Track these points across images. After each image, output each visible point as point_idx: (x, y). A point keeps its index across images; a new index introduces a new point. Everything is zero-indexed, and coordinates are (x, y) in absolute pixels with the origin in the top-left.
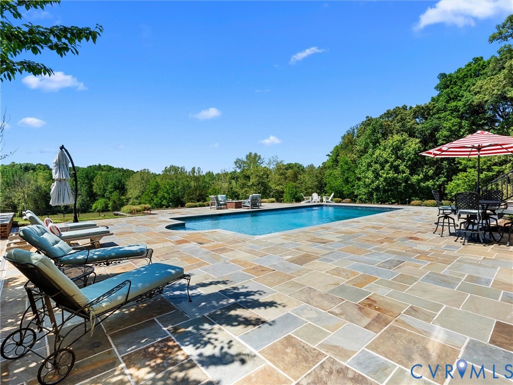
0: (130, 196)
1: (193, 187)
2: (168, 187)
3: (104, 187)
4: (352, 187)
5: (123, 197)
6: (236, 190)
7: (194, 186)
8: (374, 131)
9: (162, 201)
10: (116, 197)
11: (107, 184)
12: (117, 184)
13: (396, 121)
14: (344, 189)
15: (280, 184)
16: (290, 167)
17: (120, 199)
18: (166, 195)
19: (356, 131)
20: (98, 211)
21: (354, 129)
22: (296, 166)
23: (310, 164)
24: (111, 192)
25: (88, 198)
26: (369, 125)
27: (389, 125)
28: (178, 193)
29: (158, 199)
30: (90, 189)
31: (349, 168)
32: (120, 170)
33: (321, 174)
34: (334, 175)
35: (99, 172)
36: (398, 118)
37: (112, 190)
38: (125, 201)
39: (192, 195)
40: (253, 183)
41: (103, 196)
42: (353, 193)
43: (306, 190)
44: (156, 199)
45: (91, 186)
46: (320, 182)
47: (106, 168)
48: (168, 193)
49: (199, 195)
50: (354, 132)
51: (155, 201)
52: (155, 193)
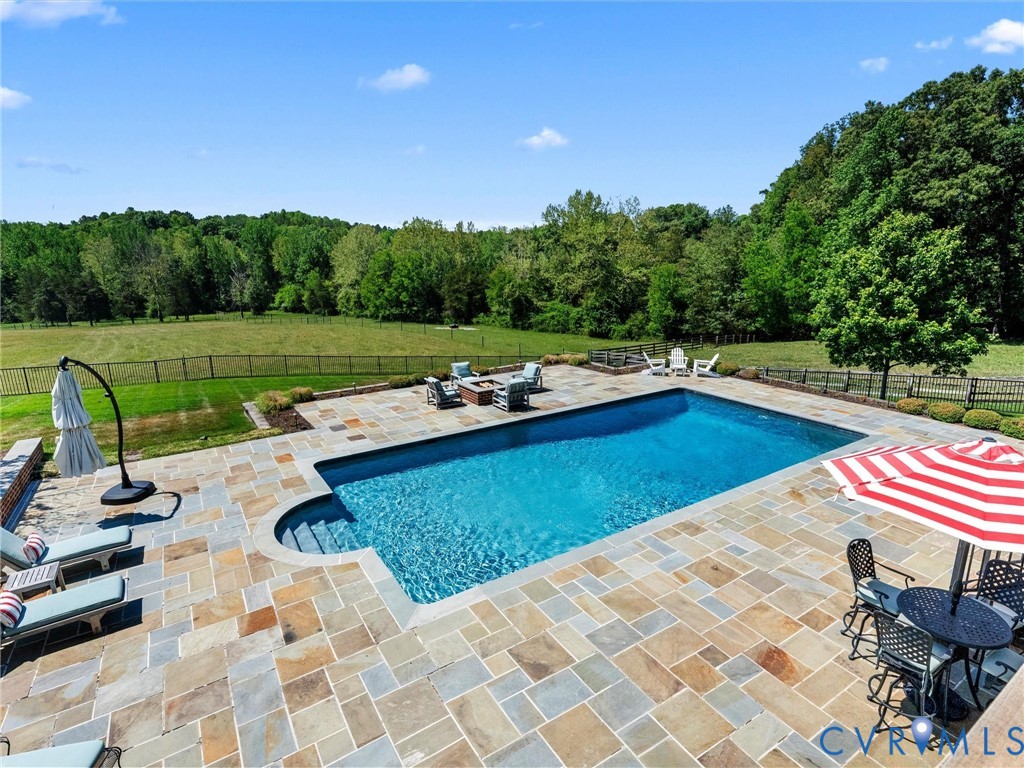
0: (340, 281)
1: (458, 267)
2: (409, 265)
3: (292, 260)
4: (805, 282)
5: (327, 283)
6: (547, 275)
7: (462, 263)
8: (882, 144)
9: (400, 294)
10: (315, 282)
11: (297, 255)
12: (315, 254)
13: (942, 118)
14: (787, 285)
15: (642, 266)
16: (676, 215)
17: (321, 287)
18: (406, 282)
19: (838, 135)
20: (286, 310)
21: (833, 130)
22: (690, 212)
23: (723, 205)
24: (305, 272)
25: (266, 283)
26: (870, 125)
27: (924, 127)
28: (431, 277)
29: (391, 289)
30: (267, 265)
31: (807, 235)
32: (323, 222)
33: (736, 245)
34: (767, 250)
35: (283, 228)
36: (950, 108)
37: (307, 267)
38: (330, 289)
39: (457, 283)
40: (581, 264)
41: (292, 279)
42: (808, 295)
43: (698, 282)
44: (388, 290)
45: (269, 259)
46: (733, 264)
47: (295, 218)
48: (409, 279)
49: (473, 283)
50: (832, 136)
51: (386, 294)
52: (387, 276)
